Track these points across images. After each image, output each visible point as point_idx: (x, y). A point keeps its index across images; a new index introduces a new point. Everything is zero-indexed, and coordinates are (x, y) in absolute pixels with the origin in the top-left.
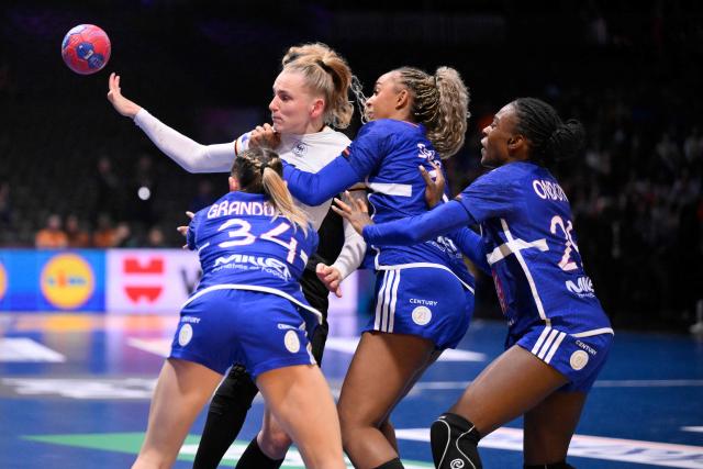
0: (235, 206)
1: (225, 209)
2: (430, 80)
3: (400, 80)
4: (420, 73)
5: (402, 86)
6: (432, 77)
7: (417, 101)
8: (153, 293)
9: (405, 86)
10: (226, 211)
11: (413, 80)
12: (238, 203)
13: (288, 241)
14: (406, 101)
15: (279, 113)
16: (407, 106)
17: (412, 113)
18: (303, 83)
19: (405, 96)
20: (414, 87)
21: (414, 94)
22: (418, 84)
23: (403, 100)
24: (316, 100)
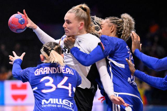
0: (46, 70)
1: (42, 71)
2: (120, 20)
3: (110, 22)
4: (116, 18)
5: (111, 24)
6: (121, 19)
7: (118, 28)
8: (23, 97)
9: (113, 23)
10: (42, 72)
11: (115, 21)
12: (46, 68)
13: (68, 86)
14: (114, 29)
15: (67, 29)
16: (115, 31)
17: (117, 33)
18: (75, 17)
19: (113, 27)
20: (116, 23)
21: (116, 26)
22: (117, 22)
23: (113, 29)
24: (81, 22)
